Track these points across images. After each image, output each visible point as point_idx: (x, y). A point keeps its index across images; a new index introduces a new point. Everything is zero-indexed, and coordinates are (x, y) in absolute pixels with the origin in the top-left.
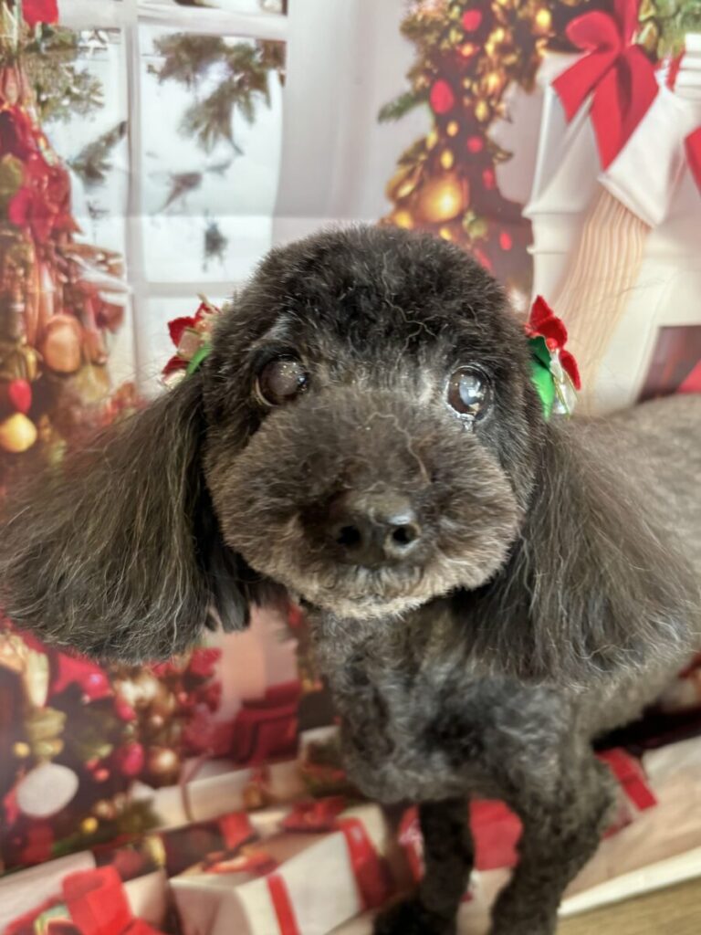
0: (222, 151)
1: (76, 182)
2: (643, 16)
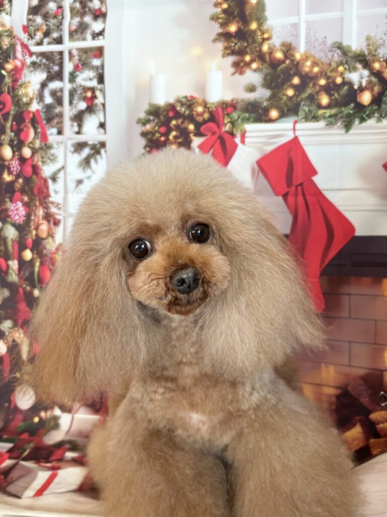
0: (89, 172)
1: (50, 182)
2: (226, 122)
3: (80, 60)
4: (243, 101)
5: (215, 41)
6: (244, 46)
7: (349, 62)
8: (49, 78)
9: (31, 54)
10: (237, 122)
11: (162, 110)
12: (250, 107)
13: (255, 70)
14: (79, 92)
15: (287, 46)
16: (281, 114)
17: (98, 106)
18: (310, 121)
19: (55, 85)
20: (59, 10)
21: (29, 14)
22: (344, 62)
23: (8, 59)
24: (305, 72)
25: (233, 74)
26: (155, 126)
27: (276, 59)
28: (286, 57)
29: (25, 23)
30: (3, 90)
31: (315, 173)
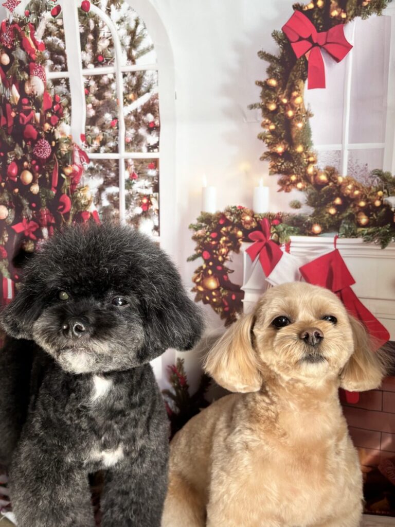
2: (272, 232)
3: (136, 169)
4: (288, 215)
5: (262, 159)
6: (289, 166)
7: (388, 187)
8: (105, 183)
9: (89, 160)
10: (283, 233)
11: (213, 218)
12: (295, 221)
13: (301, 190)
14: (135, 198)
15: (331, 170)
16: (323, 229)
17: (154, 212)
18: (350, 237)
19: (112, 190)
20: (114, 121)
21: (87, 124)
22: (384, 187)
23: (67, 164)
24: (346, 194)
25: (279, 191)
26: (207, 232)
27: (320, 181)
28: (330, 180)
29: (84, 132)
30: (63, 192)
31: (353, 282)
